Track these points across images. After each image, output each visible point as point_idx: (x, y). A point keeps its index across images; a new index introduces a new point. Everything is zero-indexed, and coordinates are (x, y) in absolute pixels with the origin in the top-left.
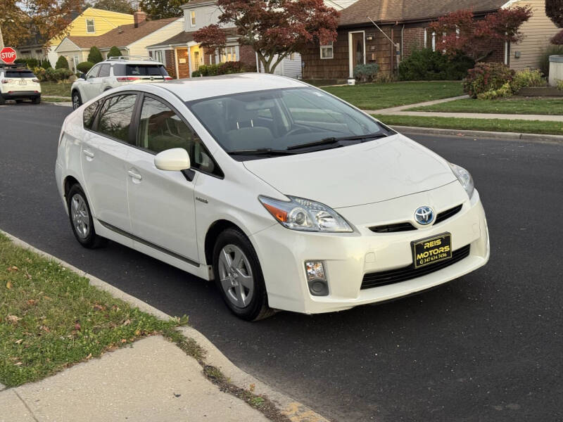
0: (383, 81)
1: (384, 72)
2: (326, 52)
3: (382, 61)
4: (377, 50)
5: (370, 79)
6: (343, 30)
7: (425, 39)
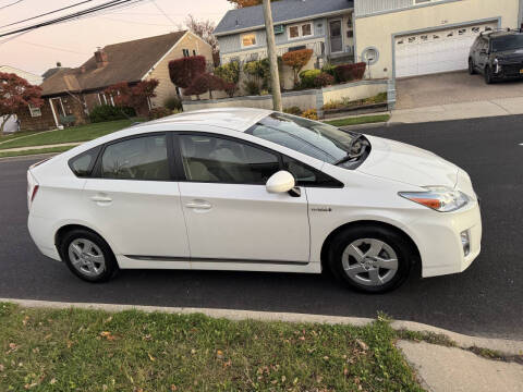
0: (81, 124)
1: (80, 120)
2: (35, 113)
3: (77, 113)
4: (73, 107)
5: (72, 124)
6: (46, 97)
7: (99, 99)
